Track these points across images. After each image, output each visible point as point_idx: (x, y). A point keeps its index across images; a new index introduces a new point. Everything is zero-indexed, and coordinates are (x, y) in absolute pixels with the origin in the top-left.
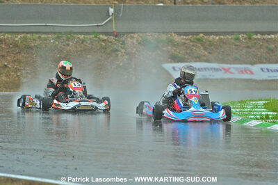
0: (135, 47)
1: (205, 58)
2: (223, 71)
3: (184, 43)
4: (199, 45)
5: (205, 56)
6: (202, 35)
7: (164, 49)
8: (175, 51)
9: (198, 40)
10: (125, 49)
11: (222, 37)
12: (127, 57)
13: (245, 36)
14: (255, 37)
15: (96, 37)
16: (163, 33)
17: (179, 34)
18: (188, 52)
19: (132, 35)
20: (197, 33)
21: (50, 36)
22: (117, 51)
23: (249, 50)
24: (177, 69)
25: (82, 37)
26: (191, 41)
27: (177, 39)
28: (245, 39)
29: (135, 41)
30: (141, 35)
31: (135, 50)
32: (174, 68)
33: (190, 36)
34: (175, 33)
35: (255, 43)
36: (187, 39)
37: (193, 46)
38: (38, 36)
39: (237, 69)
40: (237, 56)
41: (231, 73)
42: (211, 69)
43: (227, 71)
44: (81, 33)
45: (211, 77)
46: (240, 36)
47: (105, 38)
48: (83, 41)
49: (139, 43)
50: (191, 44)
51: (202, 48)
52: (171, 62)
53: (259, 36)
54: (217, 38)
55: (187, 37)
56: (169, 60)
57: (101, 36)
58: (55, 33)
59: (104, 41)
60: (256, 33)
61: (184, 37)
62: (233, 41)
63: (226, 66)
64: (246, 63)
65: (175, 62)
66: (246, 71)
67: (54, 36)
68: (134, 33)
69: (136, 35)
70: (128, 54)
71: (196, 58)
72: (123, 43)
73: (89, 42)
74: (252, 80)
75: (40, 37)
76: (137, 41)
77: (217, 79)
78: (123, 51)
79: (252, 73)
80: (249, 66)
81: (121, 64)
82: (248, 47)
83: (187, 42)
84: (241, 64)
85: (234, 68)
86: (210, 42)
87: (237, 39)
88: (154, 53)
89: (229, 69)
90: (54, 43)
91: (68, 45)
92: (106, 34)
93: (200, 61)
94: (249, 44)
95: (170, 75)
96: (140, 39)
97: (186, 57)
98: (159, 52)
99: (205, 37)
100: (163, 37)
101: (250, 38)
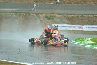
1: (67, 23)
2: (73, 27)
5: (67, 22)
7: (53, 19)
8: (57, 20)
9: (65, 16)
11: (73, 16)
12: (40, 22)
13: (81, 15)
15: (29, 14)
16: (53, 14)
17: (58, 14)
18: (61, 20)
20: (64, 14)
22: (37, 19)
26: (62, 17)
27: (57, 16)
30: (45, 14)
31: (43, 19)
33: (62, 15)
34: (56, 14)
35: (84, 18)
36: (61, 16)
37: (63, 18)
40: (78, 22)
41: (76, 28)
42: (69, 26)
43: (74, 27)
44: (24, 13)
45: (69, 29)
46: (79, 15)
48: (25, 16)
50: (62, 18)
51: (66, 19)
54: (71, 16)
57: (31, 14)
59: (32, 16)
60: (84, 15)
61: (60, 15)
62: (76, 17)
63: (74, 26)
64: (81, 25)
66: (81, 28)
69: (43, 14)
70: (41, 20)
71: (64, 22)
72: (39, 17)
73: (27, 16)
74: (83, 31)
76: (44, 16)
77: (71, 30)
78: (39, 19)
79: (83, 28)
81: (38, 24)
82: (82, 19)
84: (79, 25)
85: (77, 26)
86: (68, 17)
87: (78, 17)
89: (75, 27)
90: (15, 16)
91: (20, 17)
93: (65, 24)
97: (60, 22)
98: (51, 20)
99: (67, 15)
100: (53, 15)
101: (82, 16)
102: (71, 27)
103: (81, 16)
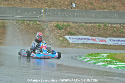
1: (84, 34)
2: (92, 40)
4: (82, 28)
6: (83, 23)
8: (71, 30)
9: (82, 25)
11: (93, 25)
13: (103, 24)
15: (35, 23)
16: (66, 22)
17: (73, 22)
18: (77, 31)
19: (52, 22)
20: (81, 23)
21: (14, 21)
22: (44, 29)
23: (105, 31)
24: (71, 38)
25: (28, 22)
26: (78, 26)
27: (72, 24)
28: (103, 26)
29: (53, 25)
30: (56, 22)
31: (52, 29)
32: (70, 38)
34: (71, 22)
35: (108, 28)
36: (76, 25)
37: (79, 28)
38: (8, 21)
39: (99, 39)
40: (99, 33)
41: (96, 41)
42: (87, 39)
43: (94, 40)
44: (28, 21)
45: (87, 43)
46: (101, 25)
47: (39, 23)
48: (29, 24)
49: (55, 26)
50: (78, 27)
52: (69, 35)
53: (110, 25)
54: (90, 25)
55: (77, 24)
57: (37, 22)
58: (16, 20)
59: (38, 24)
60: (108, 23)
62: (97, 27)
65: (70, 35)
66: (103, 40)
67: (16, 22)
68: (53, 21)
69: (53, 22)
70: (49, 31)
71: (80, 34)
72: (47, 26)
73: (32, 25)
74: (105, 45)
75: (9, 22)
76: (54, 25)
77: (89, 44)
78: (47, 29)
79: (105, 41)
80: (104, 38)
81: (46, 35)
82: (104, 30)
83: (76, 26)
84: (100, 37)
85: (97, 39)
86: (87, 26)
87: (100, 26)
89: (95, 39)
90: (16, 24)
91: (22, 26)
92: (39, 21)
93: (82, 35)
94: (105, 28)
95: (68, 41)
96: (55, 24)
97: (76, 33)
98: (63, 30)
99: (85, 24)
100: (66, 24)
101: (105, 26)
102: (89, 39)
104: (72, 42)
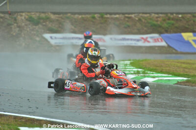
0: (23, 22)
3: (57, 20)
4: (68, 21)
5: (72, 29)
6: (69, 14)
7: (44, 24)
8: (51, 25)
10: (17, 23)
11: (83, 16)
12: (18, 29)
13: (99, 15)
14: (106, 16)
16: (43, 12)
17: (54, 13)
18: (61, 26)
19: (21, 14)
20: (66, 13)
22: (11, 24)
23: (102, 25)
24: (53, 38)
26: (62, 19)
27: (52, 16)
29: (23, 18)
30: (27, 14)
31: (23, 24)
32: (51, 37)
33: (61, 15)
34: (51, 13)
35: (106, 21)
36: (59, 17)
37: (64, 22)
40: (94, 29)
42: (77, 38)
45: (77, 44)
46: (96, 16)
47: (2, 15)
49: (27, 20)
51: (70, 23)
53: (108, 16)
54: (80, 17)
56: (48, 32)
59: (2, 18)
60: (107, 14)
61: (57, 16)
62: (90, 19)
64: (100, 34)
65: (52, 33)
66: (100, 40)
68: (22, 12)
69: (24, 14)
70: (19, 27)
72: (15, 19)
76: (25, 18)
78: (15, 25)
79: (104, 41)
80: (102, 36)
81: (14, 34)
82: (102, 23)
83: (59, 19)
86: (75, 19)
87: (94, 18)
88: (37, 27)
94: (102, 21)
95: (49, 42)
96: (27, 17)
97: (59, 29)
98: (40, 26)
99: (72, 16)
100: (43, 15)
101: (102, 17)
103: (99, 17)
104: (55, 43)
